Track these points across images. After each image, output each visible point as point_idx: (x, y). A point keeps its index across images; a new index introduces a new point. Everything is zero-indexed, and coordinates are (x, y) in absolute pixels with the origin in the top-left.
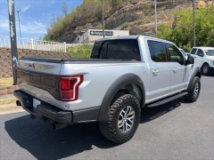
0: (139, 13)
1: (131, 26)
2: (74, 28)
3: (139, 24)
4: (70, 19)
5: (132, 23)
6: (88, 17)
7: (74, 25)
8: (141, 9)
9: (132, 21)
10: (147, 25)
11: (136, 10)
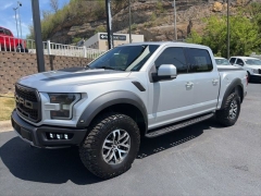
0: (149, 13)
1: (141, 28)
2: (68, 28)
3: (150, 26)
4: (62, 17)
5: (141, 25)
6: (87, 16)
7: (67, 24)
8: (151, 8)
9: (142, 22)
10: (158, 28)
11: (146, 9)
